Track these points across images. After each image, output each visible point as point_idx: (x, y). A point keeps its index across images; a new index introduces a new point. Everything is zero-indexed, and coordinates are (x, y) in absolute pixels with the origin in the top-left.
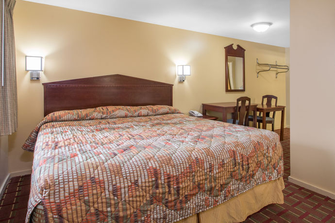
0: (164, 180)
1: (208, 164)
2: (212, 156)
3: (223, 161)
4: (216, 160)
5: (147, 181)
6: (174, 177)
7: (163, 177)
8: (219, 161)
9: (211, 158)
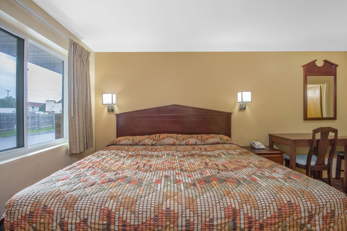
0: (118, 226)
1: (184, 220)
2: (193, 211)
3: (212, 220)
4: (200, 218)
5: (97, 222)
6: (130, 226)
7: (117, 222)
8: (204, 219)
9: (192, 213)
